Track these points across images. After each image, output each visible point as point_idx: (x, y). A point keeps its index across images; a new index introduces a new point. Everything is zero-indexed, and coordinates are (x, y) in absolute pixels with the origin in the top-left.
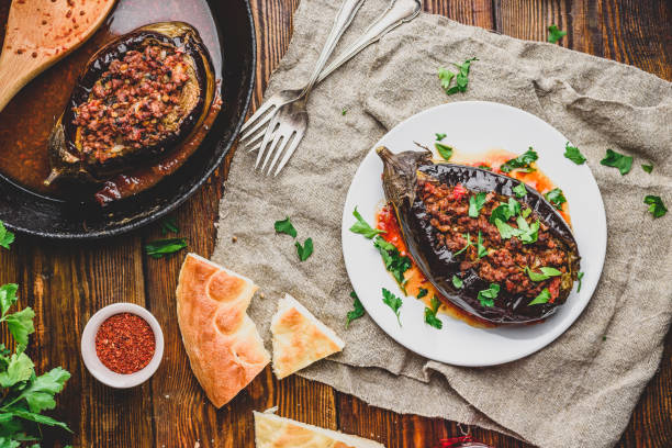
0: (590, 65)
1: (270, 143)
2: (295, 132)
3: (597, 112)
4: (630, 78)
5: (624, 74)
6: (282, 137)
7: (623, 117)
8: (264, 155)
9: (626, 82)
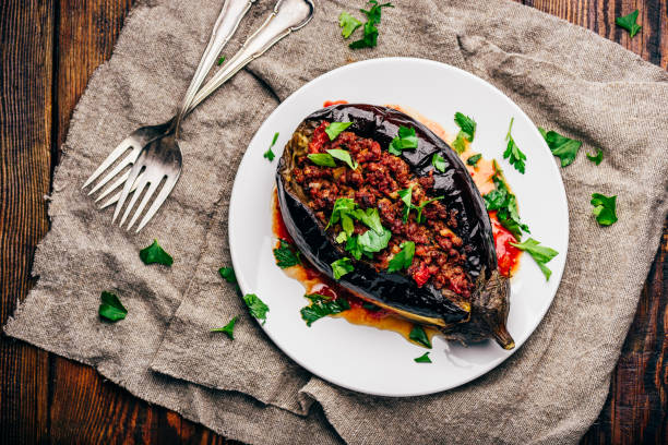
0: (536, 22)
1: (131, 194)
2: (166, 177)
3: (530, 76)
4: (586, 45)
5: (579, 39)
6: (149, 184)
7: (562, 86)
8: (124, 208)
9: (580, 48)
